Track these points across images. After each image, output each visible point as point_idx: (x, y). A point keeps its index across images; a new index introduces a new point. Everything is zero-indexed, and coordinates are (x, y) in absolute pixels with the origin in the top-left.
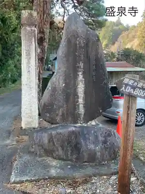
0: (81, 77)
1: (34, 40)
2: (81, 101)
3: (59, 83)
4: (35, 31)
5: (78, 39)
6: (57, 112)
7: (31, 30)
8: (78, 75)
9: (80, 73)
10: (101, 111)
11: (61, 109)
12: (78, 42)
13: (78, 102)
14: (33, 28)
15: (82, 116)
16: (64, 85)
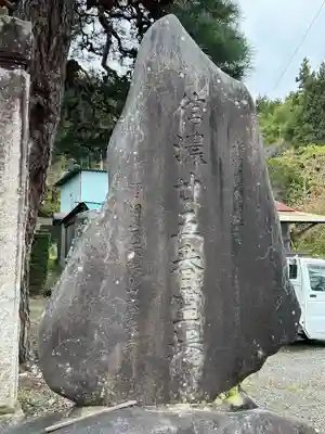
0: (190, 229)
1: (18, 108)
2: (191, 314)
3: (115, 249)
4: (22, 79)
5: (183, 103)
6: (104, 358)
7: (12, 75)
8: (182, 223)
9: (189, 217)
10: (260, 353)
11: (117, 348)
12: (182, 112)
13: (179, 318)
14: (18, 72)
15: (196, 373)
16: (131, 256)
